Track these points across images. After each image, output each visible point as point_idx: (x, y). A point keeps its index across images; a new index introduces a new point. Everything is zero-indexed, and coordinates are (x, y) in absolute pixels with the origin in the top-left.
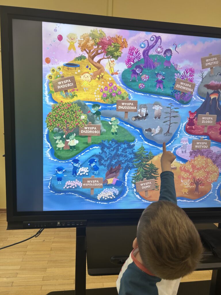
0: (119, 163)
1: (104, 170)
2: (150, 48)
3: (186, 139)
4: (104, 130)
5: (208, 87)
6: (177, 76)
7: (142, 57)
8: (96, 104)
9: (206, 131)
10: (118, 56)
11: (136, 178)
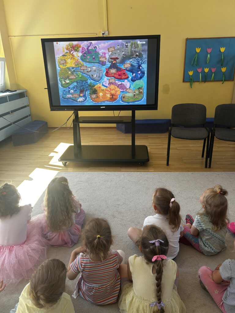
0: (84, 88)
1: (78, 91)
2: (89, 47)
3: (106, 78)
4: (77, 77)
5: (112, 59)
6: (100, 56)
7: (87, 50)
8: (73, 68)
9: (113, 75)
10: (78, 51)
11: (90, 94)
